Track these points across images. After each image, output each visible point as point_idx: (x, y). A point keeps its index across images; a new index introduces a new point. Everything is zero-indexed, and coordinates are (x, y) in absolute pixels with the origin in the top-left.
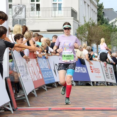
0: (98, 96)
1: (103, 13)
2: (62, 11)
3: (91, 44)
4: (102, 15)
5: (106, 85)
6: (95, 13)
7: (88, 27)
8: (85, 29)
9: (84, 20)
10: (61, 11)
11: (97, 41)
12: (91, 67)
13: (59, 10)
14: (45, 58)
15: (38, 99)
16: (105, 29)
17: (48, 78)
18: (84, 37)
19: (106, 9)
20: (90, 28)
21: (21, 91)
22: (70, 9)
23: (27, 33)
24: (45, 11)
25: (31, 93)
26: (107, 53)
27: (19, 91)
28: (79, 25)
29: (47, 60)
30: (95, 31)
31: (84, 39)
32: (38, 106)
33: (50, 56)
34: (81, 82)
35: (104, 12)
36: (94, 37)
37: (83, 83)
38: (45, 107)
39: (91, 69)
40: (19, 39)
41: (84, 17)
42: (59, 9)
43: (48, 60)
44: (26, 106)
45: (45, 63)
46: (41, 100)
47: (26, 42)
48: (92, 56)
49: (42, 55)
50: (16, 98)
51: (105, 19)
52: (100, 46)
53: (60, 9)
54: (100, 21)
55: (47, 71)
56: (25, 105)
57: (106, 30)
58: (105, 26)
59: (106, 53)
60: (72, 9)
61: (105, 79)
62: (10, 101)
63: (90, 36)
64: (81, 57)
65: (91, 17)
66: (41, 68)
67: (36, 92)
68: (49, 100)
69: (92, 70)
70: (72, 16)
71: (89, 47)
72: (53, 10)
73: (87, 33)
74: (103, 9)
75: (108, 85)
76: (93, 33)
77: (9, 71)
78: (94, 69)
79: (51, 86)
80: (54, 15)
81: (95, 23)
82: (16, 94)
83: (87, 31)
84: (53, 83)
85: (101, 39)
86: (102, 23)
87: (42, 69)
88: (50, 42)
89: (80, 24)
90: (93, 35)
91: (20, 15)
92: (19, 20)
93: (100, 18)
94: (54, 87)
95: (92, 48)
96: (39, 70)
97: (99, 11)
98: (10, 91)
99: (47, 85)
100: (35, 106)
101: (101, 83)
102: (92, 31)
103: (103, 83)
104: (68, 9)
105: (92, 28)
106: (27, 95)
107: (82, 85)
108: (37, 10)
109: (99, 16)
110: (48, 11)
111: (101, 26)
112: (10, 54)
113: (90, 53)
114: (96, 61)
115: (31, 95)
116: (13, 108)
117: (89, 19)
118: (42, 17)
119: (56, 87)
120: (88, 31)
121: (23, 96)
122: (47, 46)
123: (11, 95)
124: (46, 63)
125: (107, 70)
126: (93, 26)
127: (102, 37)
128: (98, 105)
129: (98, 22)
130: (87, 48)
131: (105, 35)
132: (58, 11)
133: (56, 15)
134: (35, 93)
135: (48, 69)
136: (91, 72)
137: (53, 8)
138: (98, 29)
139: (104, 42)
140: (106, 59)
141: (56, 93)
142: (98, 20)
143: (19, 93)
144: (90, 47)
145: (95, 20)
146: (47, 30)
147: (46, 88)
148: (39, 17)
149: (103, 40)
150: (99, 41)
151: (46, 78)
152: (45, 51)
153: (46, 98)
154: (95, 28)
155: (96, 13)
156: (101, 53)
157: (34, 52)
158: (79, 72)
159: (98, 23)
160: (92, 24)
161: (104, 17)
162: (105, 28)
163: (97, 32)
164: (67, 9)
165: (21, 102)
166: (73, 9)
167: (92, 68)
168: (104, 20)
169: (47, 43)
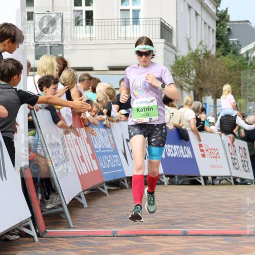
0: (214, 206)
1: (229, 30)
2: (141, 26)
3: (202, 97)
4: (225, 35)
5: (232, 184)
6: (211, 30)
7: (195, 60)
8: (189, 64)
9: (187, 45)
10: (138, 26)
11: (214, 92)
12: (201, 146)
13: (133, 24)
14: (105, 126)
15: (89, 212)
16: (232, 65)
17: (111, 169)
18: (187, 82)
19: (235, 22)
20: (200, 63)
21: (53, 197)
22: (157, 23)
23: (65, 74)
24: (103, 27)
25: (74, 199)
26: (236, 116)
27: (49, 195)
28: (176, 57)
29: (108, 130)
30: (210, 70)
31: (188, 85)
32: (89, 226)
33: (114, 122)
34: (180, 177)
35: (231, 28)
36: (209, 81)
37: (185, 179)
38: (105, 228)
39: (202, 151)
40: (48, 87)
41: (188, 40)
42: (133, 21)
43: (111, 130)
44: (64, 227)
45: (104, 136)
46: (97, 215)
47: (63, 94)
48: (204, 122)
49: (97, 120)
50: (43, 210)
51: (231, 43)
52: (220, 102)
53: (136, 21)
54: (222, 48)
55: (107, 154)
56: (63, 225)
57: (235, 67)
58: (231, 59)
59: (234, 115)
60: (161, 22)
61: (230, 171)
62: (31, 217)
63: (200, 80)
64: (181, 125)
65: (203, 39)
66: (95, 147)
67: (86, 197)
68: (114, 214)
69: (203, 153)
70: (162, 37)
71: (197, 104)
72: (122, 23)
73: (194, 72)
74: (227, 21)
75: (236, 183)
76: (207, 72)
77: (29, 153)
78: (207, 150)
79: (117, 185)
80: (123, 35)
81: (210, 52)
82: (43, 203)
83: (193, 70)
84: (120, 179)
85: (223, 86)
86: (226, 53)
87: (98, 149)
88: (114, 92)
89: (179, 54)
90: (207, 77)
91: (50, 35)
92: (48, 45)
93: (222, 41)
94: (123, 187)
95: (204, 105)
96: (90, 152)
97: (220, 26)
98: (31, 196)
99: (109, 184)
100: (82, 227)
101: (223, 180)
102: (205, 70)
103: (226, 179)
104: (154, 23)
105: (204, 63)
106: (67, 203)
107: (182, 184)
108: (87, 24)
109: (219, 36)
110: (110, 27)
111: (224, 58)
112: (31, 118)
113: (198, 117)
114: (211, 132)
115: (75, 204)
116: (37, 231)
117: (199, 43)
118: (97, 38)
119: (128, 187)
120: (196, 69)
121: (59, 206)
122: (109, 100)
123: (32, 205)
124: (106, 137)
125: (235, 151)
126: (206, 59)
127: (225, 83)
128: (214, 225)
129: (217, 49)
130: (193, 106)
131: (232, 77)
132: (131, 26)
133: (128, 36)
134: (83, 201)
135: (110, 149)
136: (201, 156)
137: (121, 20)
138: (217, 65)
139: (230, 93)
140: (233, 130)
141: (127, 199)
142: (218, 45)
143: (49, 200)
144: (200, 103)
145: (211, 45)
146: (109, 67)
147: (106, 190)
148: (91, 39)
149: (227, 87)
150: (218, 92)
151: (107, 169)
152: (105, 111)
153: (106, 210)
154: (211, 63)
155: (213, 31)
156: (222, 117)
157: (80, 114)
158: (175, 156)
159: (216, 51)
160: (204, 54)
161: (230, 39)
162: (231, 62)
163: (214, 71)
164: (151, 23)
165: (55, 219)
166: (163, 22)
167: (204, 148)
168: (231, 45)
169: (108, 94)
